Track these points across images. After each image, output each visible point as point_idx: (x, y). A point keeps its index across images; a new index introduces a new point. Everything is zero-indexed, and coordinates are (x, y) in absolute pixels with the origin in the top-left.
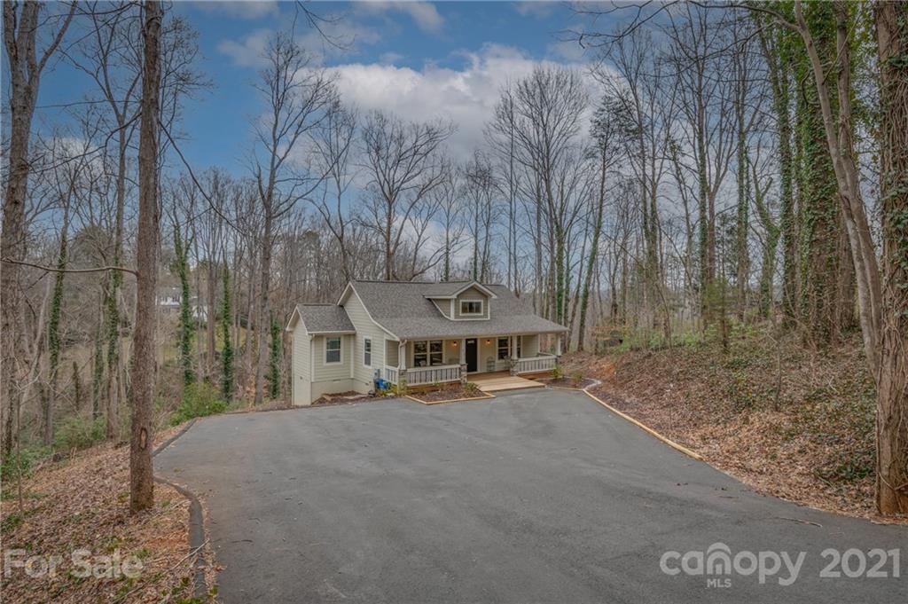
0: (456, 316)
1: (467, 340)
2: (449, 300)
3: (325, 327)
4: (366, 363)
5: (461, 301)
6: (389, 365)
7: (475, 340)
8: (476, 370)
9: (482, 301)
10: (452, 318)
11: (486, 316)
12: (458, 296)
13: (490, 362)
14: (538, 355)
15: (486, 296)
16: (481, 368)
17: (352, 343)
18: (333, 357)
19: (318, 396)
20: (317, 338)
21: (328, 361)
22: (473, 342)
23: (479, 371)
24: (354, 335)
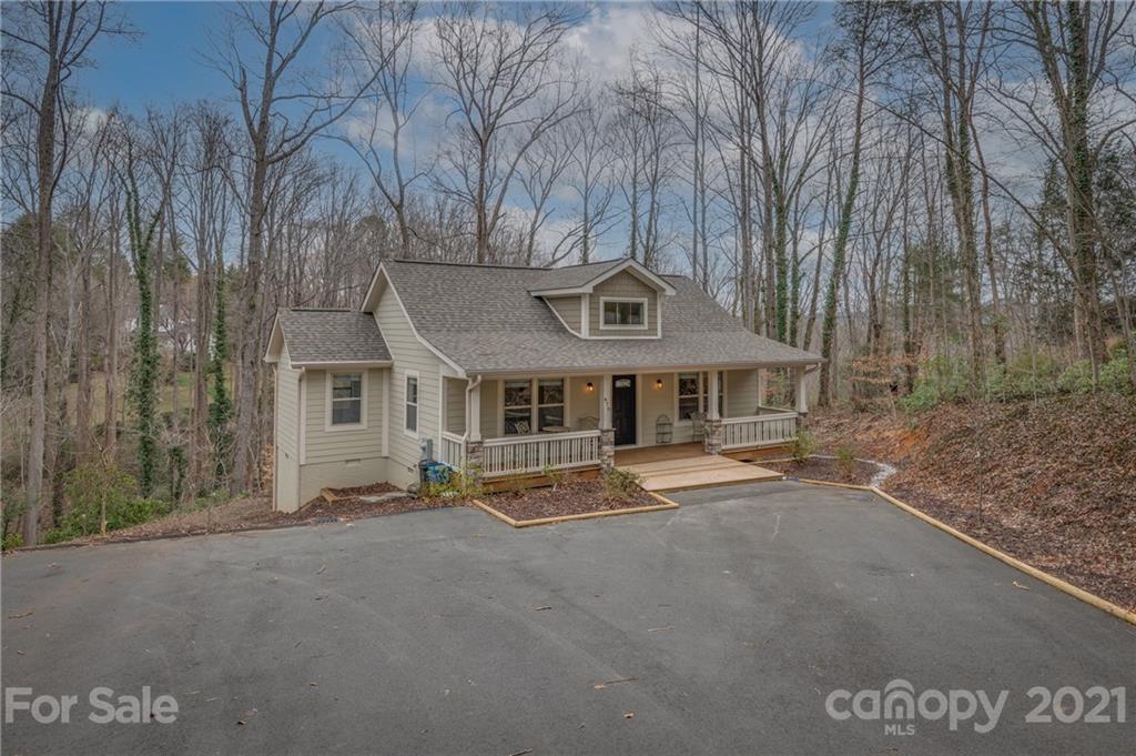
0: (593, 329)
1: (615, 378)
2: (578, 297)
3: (330, 354)
4: (408, 427)
5: (603, 299)
6: (448, 430)
7: (632, 378)
8: (634, 442)
9: (645, 300)
10: (584, 333)
11: (653, 330)
12: (595, 288)
13: (663, 425)
14: (758, 411)
15: (653, 292)
16: (645, 436)
17: (385, 387)
18: (347, 413)
19: (313, 494)
20: (312, 375)
21: (335, 422)
22: (627, 383)
23: (640, 444)
24: (390, 369)
